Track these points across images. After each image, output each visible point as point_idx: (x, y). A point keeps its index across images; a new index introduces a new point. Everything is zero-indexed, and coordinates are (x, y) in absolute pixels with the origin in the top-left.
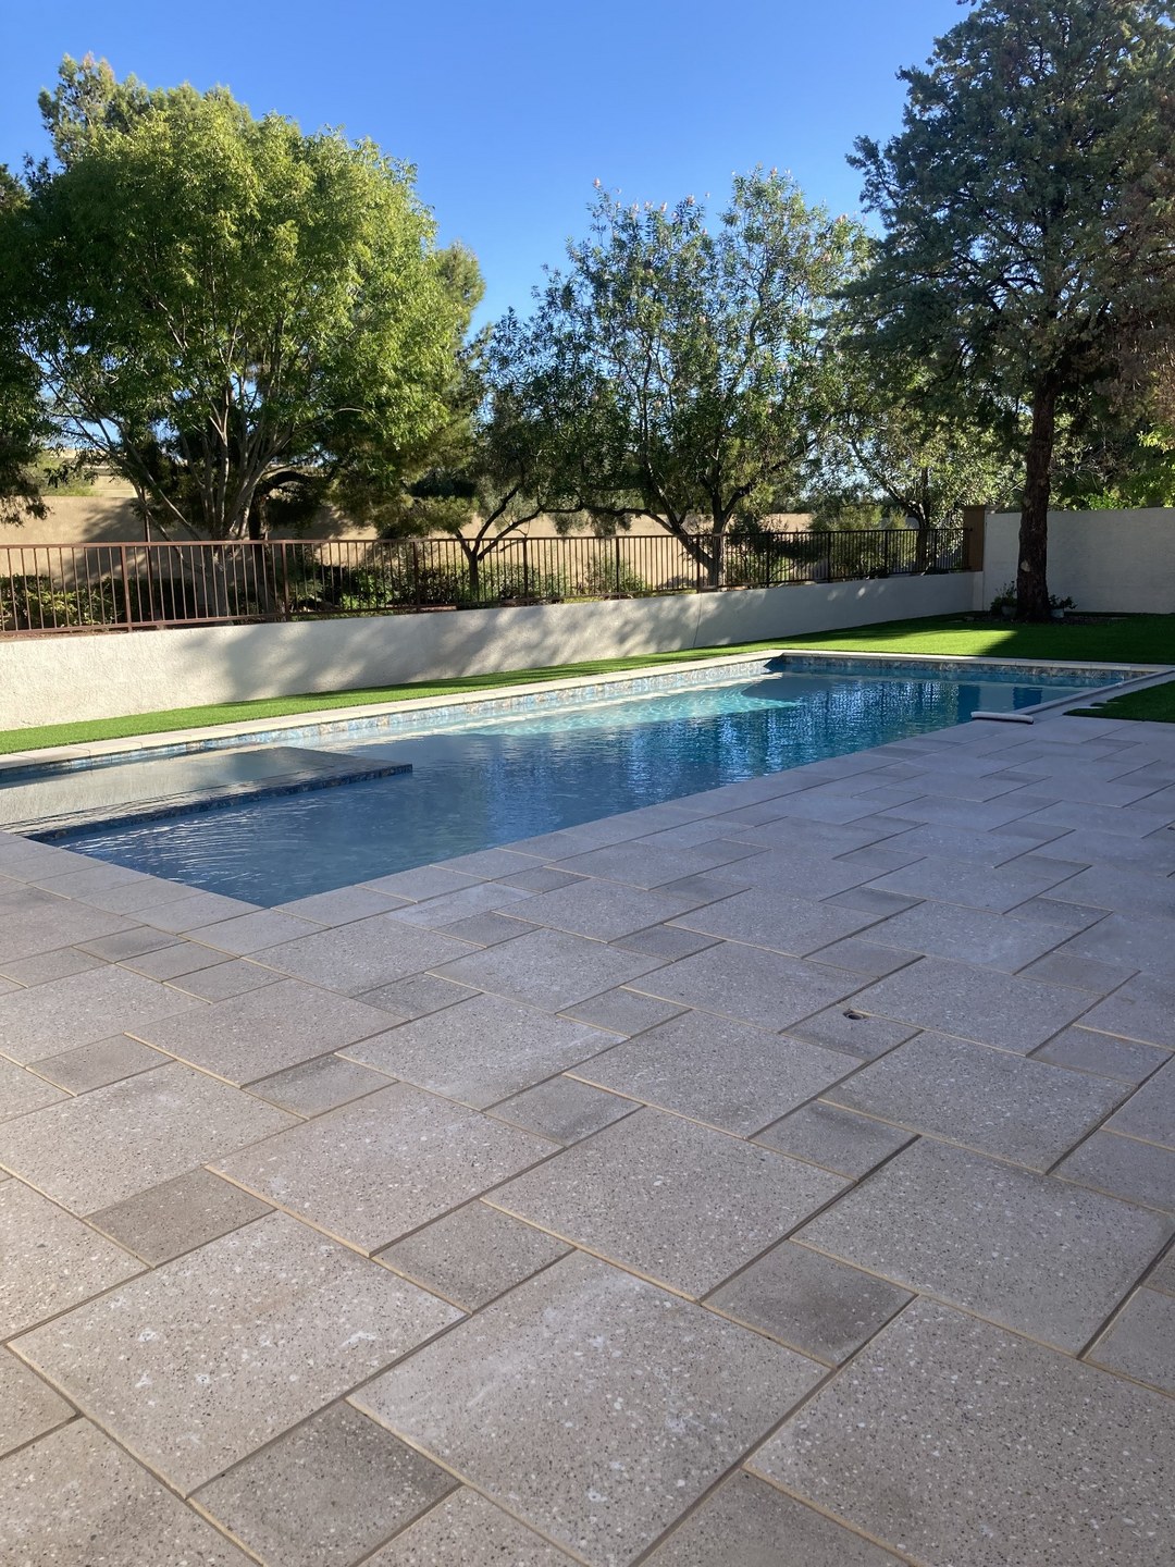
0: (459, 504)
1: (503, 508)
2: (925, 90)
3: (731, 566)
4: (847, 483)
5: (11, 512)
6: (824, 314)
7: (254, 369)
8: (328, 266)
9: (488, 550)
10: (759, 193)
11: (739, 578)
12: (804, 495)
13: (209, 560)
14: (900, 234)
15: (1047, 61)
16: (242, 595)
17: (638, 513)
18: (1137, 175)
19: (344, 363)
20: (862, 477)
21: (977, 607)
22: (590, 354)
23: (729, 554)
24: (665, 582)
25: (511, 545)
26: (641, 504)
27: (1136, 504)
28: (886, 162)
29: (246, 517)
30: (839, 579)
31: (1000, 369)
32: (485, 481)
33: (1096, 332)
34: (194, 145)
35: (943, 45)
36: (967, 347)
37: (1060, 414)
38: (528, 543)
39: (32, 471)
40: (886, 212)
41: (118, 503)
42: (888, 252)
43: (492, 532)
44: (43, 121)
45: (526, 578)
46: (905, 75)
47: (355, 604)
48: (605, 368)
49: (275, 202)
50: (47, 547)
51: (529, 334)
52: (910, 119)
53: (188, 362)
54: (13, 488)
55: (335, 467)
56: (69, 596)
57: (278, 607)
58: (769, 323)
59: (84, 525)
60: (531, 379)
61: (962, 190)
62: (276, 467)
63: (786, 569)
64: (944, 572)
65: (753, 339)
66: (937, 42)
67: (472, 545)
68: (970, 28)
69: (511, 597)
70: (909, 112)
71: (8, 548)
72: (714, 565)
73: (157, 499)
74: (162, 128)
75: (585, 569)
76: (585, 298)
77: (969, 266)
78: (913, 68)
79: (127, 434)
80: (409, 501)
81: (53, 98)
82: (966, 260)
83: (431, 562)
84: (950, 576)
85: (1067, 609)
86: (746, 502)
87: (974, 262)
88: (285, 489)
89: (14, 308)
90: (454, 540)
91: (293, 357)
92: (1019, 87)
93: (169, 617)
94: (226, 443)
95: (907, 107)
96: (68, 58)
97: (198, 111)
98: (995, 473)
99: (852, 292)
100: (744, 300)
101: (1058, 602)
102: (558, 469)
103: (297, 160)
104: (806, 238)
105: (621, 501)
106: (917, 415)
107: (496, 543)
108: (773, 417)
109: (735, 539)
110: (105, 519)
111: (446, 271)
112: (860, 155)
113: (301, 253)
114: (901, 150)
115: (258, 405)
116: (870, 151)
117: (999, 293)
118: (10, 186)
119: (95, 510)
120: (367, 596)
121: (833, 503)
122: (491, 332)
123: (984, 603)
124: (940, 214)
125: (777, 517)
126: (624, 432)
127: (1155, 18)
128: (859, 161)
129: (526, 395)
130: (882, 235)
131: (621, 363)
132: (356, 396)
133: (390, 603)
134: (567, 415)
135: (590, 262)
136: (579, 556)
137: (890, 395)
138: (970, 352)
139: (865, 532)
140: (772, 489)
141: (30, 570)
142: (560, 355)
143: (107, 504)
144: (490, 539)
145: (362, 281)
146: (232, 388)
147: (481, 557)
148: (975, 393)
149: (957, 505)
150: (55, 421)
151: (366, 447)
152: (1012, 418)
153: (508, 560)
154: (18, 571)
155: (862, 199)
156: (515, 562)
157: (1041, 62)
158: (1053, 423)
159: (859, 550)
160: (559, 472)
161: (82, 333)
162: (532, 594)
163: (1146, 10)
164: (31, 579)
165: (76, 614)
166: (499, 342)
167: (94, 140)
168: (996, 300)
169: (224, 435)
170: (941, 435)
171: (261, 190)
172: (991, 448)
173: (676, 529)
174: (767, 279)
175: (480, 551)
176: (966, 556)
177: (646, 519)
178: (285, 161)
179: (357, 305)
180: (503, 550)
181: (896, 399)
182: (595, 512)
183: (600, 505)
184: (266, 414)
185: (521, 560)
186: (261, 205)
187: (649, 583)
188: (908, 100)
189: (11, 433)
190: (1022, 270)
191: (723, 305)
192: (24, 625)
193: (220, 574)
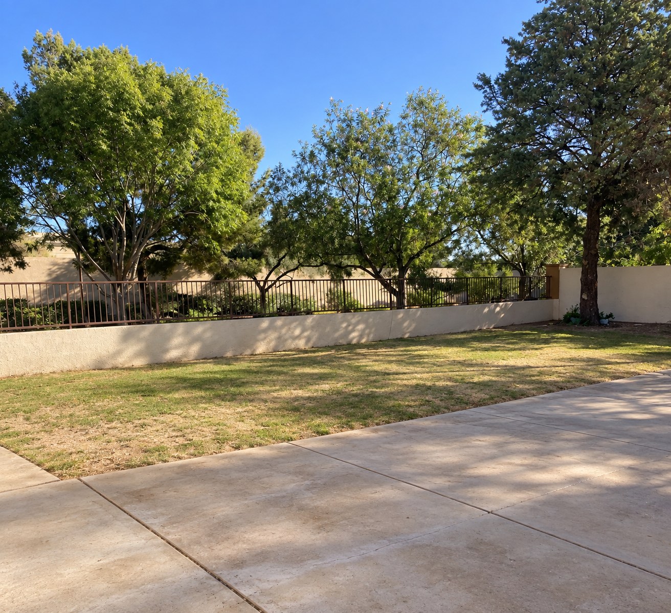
0: (253, 262)
1: (279, 264)
2: (517, 48)
3: (410, 295)
4: (477, 252)
5: (6, 265)
6: (460, 164)
7: (140, 192)
8: (180, 140)
9: (271, 287)
10: (421, 103)
11: (416, 301)
12: (451, 258)
13: (114, 290)
14: (505, 123)
15: (590, 33)
16: (133, 310)
17: (355, 267)
18: (647, 93)
19: (188, 190)
20: (485, 249)
21: (557, 318)
22: (325, 185)
23: (408, 289)
24: (371, 304)
25: (283, 284)
26: (357, 264)
27: (649, 263)
28: (496, 86)
29: (136, 269)
30: (473, 303)
31: (566, 193)
32: (268, 251)
33: (623, 175)
34: (107, 78)
35: (528, 26)
36: (545, 182)
37: (603, 216)
38: (293, 282)
39: (19, 244)
40: (496, 112)
41: (66, 261)
42: (498, 132)
43: (273, 277)
44: (24, 64)
45: (292, 302)
46: (506, 41)
47: (196, 314)
48: (335, 193)
49: (151, 107)
50: (26, 284)
51: (291, 175)
52: (509, 64)
53: (104, 188)
54: (8, 253)
55: (185, 242)
56: (38, 309)
57: (153, 316)
58: (427, 170)
59: (48, 272)
60: (292, 198)
61: (541, 101)
62: (151, 242)
63: (443, 297)
64: (536, 299)
65: (418, 178)
66: (524, 23)
67: (262, 284)
68: (544, 16)
69: (283, 311)
70: (508, 60)
71: (4, 284)
72: (400, 294)
73: (86, 259)
74: (89, 69)
75: (326, 297)
76: (322, 157)
77: (546, 140)
78: (511, 38)
79: (71, 225)
80: (226, 260)
81: (29, 53)
82: (544, 137)
83: (239, 293)
84: (539, 301)
85: (610, 319)
86: (417, 262)
87: (549, 138)
88: (157, 254)
89: (9, 160)
90: (251, 281)
91: (161, 186)
92: (574, 47)
93: (92, 320)
94: (125, 230)
95: (507, 57)
96: (38, 33)
97: (109, 60)
98: (563, 248)
99: (478, 153)
100: (413, 157)
101: (604, 316)
102: (309, 245)
103: (163, 85)
104: (447, 126)
105: (346, 261)
106: (517, 217)
107: (275, 283)
108: (432, 219)
109: (411, 281)
110: (60, 269)
111: (244, 143)
112: (480, 83)
113: (164, 133)
114: (504, 80)
115: (142, 210)
116: (486, 81)
117: (564, 154)
118: (6, 99)
119: (55, 264)
120: (203, 310)
121: (467, 262)
122: (269, 173)
123: (559, 315)
124: (528, 113)
125: (435, 269)
126: (346, 225)
127: (656, 10)
128: (480, 86)
129: (290, 206)
130: (494, 124)
131: (343, 190)
132: (196, 206)
133: (215, 314)
134: (313, 216)
135: (324, 137)
136: (322, 290)
137: (500, 207)
138: (547, 184)
139: (487, 278)
140: (432, 255)
141: (17, 296)
142: (309, 186)
143: (60, 261)
144: (272, 281)
145: (198, 148)
146: (128, 202)
147: (267, 290)
148: (551, 205)
149: (542, 264)
150: (31, 218)
151: (202, 232)
152: (574, 218)
153: (282, 291)
154: (10, 296)
155: (482, 105)
156: (285, 292)
157: (587, 33)
158: (600, 222)
159: (485, 287)
160: (310, 246)
161: (45, 172)
162: (296, 309)
163: (651, 6)
164: (17, 301)
165: (41, 319)
166: (273, 179)
167: (52, 75)
168: (563, 158)
169: (123, 226)
170: (531, 227)
171: (143, 101)
172: (562, 234)
173: (377, 276)
174: (425, 147)
175: (266, 287)
176: (549, 291)
177: (360, 270)
178: (157, 85)
179: (196, 160)
180: (279, 286)
181: (503, 209)
182: (331, 267)
183: (333, 263)
184: (146, 215)
185: (289, 292)
186: (143, 109)
187: (362, 304)
188: (508, 55)
189: (6, 224)
190: (578, 141)
191: (400, 160)
192: (13, 325)
193: (120, 298)
